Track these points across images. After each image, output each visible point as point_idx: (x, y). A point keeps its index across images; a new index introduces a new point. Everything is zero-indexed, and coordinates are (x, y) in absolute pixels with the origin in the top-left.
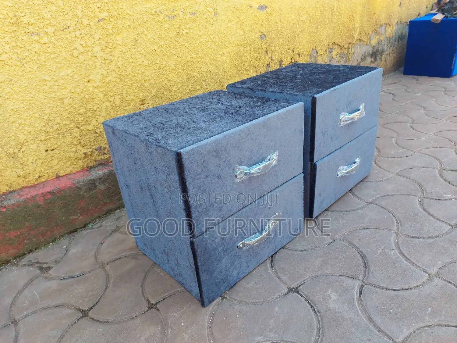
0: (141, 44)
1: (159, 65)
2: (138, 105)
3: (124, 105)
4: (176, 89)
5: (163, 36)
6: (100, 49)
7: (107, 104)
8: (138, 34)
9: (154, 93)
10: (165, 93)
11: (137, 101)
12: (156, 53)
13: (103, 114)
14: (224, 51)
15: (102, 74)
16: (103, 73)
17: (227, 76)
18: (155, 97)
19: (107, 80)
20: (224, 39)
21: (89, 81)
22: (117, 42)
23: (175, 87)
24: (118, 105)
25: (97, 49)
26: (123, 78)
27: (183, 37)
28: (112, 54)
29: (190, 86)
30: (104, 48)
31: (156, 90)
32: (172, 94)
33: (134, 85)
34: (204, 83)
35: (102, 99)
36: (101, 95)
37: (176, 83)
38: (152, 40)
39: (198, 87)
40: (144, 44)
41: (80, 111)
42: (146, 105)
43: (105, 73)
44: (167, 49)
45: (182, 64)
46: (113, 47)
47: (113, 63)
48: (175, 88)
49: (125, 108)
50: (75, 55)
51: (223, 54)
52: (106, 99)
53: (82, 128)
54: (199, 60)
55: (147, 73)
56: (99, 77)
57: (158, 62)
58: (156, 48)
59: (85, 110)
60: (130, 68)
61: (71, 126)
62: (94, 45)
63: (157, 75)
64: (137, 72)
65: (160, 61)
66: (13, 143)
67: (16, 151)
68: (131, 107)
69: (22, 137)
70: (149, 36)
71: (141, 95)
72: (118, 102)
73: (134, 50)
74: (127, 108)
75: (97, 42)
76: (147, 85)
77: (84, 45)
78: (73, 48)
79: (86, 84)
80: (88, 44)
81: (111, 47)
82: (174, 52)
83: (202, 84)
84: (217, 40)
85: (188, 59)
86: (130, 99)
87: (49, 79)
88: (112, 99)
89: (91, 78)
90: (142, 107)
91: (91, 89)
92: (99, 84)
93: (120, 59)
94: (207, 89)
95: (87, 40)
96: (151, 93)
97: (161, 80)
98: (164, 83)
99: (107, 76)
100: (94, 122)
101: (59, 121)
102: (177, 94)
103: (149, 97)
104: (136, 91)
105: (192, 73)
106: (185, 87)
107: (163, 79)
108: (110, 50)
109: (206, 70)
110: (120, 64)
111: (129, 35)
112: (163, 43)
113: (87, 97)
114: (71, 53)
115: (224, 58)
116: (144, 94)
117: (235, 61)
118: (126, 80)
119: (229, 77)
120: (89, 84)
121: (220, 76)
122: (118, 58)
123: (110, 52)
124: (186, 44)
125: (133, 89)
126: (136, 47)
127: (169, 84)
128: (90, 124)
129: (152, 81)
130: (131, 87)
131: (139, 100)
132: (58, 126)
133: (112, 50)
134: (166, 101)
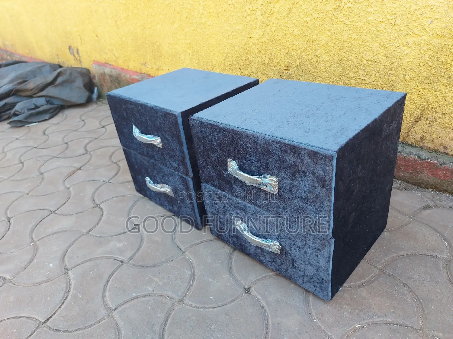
0: (294, 13)
1: (308, 37)
2: (283, 69)
3: (271, 65)
4: (322, 68)
5: (319, 8)
6: (261, 13)
7: (259, 59)
8: (294, 4)
9: (298, 63)
10: (309, 67)
11: (282, 65)
12: (307, 25)
13: (256, 66)
14: (408, 40)
15: (259, 35)
16: (260, 33)
17: (405, 76)
18: (299, 67)
19: (262, 40)
20: (414, 23)
21: (251, 38)
22: (275, 10)
23: (322, 64)
24: (266, 63)
25: (259, 13)
26: (274, 42)
27: (344, 12)
28: (269, 19)
29: (341, 70)
30: (264, 13)
31: (301, 62)
32: (317, 71)
33: (282, 50)
34: (361, 72)
35: (256, 54)
36: (256, 51)
37: (325, 61)
38: (306, 10)
39: (351, 74)
40: (298, 14)
41: (242, 58)
42: (290, 72)
43: (261, 34)
44: (321, 23)
45: (336, 43)
46: (271, 13)
47: (269, 27)
48: (321, 66)
49: (271, 68)
50: (245, 16)
51: (405, 43)
52: (260, 56)
53: (242, 71)
54: (361, 43)
55: (295, 42)
56: (257, 36)
57: (308, 35)
58: (308, 19)
59: (245, 58)
60: (282, 34)
61: (237, 66)
62: (257, 10)
63: (305, 47)
64: (287, 39)
65: (310, 34)
66: (210, 64)
67: (211, 69)
68: (276, 68)
69: (214, 63)
70: (304, 7)
71: (287, 61)
72: (267, 61)
73: (287, 19)
74: (273, 68)
75: (260, 8)
76: (293, 53)
77: (251, 9)
78: (244, 10)
79: (248, 39)
80: (254, 8)
81: (269, 13)
82: (328, 28)
83: (358, 72)
84: (398, 22)
85: (345, 38)
86: (276, 62)
87: (229, 30)
88: (263, 57)
89: (252, 36)
90: (286, 72)
91: (251, 44)
92: (256, 42)
93: (274, 25)
94: (365, 80)
95: (253, 5)
96: (296, 63)
97: (308, 53)
98: (310, 57)
99: (263, 37)
100: (249, 69)
101: (230, 60)
102: (323, 73)
103: (293, 66)
104: (282, 56)
105: (346, 55)
106: (335, 69)
107: (310, 53)
108: (268, 15)
109: (369, 58)
110: (273, 29)
111: (285, 4)
112: (317, 16)
113: (248, 49)
114: (242, 14)
115: (406, 50)
116: (290, 61)
117: (428, 59)
118: (276, 44)
119: (407, 77)
120: (251, 40)
121: (390, 72)
122: (273, 23)
123: (267, 17)
124: (346, 21)
125: (280, 54)
126: (289, 16)
127: (315, 60)
128: (247, 70)
129: (299, 52)
130: (279, 51)
131: (284, 65)
132: (230, 63)
133: (269, 15)
134: (309, 75)
